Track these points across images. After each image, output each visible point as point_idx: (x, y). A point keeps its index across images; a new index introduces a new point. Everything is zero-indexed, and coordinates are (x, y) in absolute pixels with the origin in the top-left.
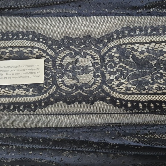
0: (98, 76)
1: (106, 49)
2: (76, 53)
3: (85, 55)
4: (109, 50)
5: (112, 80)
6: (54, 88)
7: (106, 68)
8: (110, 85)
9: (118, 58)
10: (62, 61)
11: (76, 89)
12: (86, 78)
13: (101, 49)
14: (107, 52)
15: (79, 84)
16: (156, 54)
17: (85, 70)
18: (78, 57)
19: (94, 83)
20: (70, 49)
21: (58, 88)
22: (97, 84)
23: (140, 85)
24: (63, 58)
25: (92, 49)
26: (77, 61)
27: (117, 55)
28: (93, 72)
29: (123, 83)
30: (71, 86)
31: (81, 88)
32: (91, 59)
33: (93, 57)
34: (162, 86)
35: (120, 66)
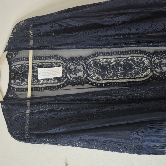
0: (85, 73)
1: (88, 62)
2: (76, 64)
3: (80, 65)
4: (90, 62)
5: (91, 75)
6: (66, 79)
7: (88, 70)
8: (90, 76)
9: (93, 65)
10: (70, 67)
11: (76, 79)
12: (80, 74)
13: (86, 62)
14: (89, 63)
15: (77, 77)
16: (109, 63)
17: (80, 71)
18: (76, 65)
19: (84, 76)
20: (73, 62)
21: (68, 79)
22: (85, 76)
23: (103, 76)
24: (70, 66)
25: (82, 62)
26: (76, 67)
27: (93, 64)
28: (83, 71)
29: (96, 76)
30: (74, 78)
31: (78, 78)
32: (82, 66)
33: (83, 65)
34: (111, 76)
35: (94, 69)
